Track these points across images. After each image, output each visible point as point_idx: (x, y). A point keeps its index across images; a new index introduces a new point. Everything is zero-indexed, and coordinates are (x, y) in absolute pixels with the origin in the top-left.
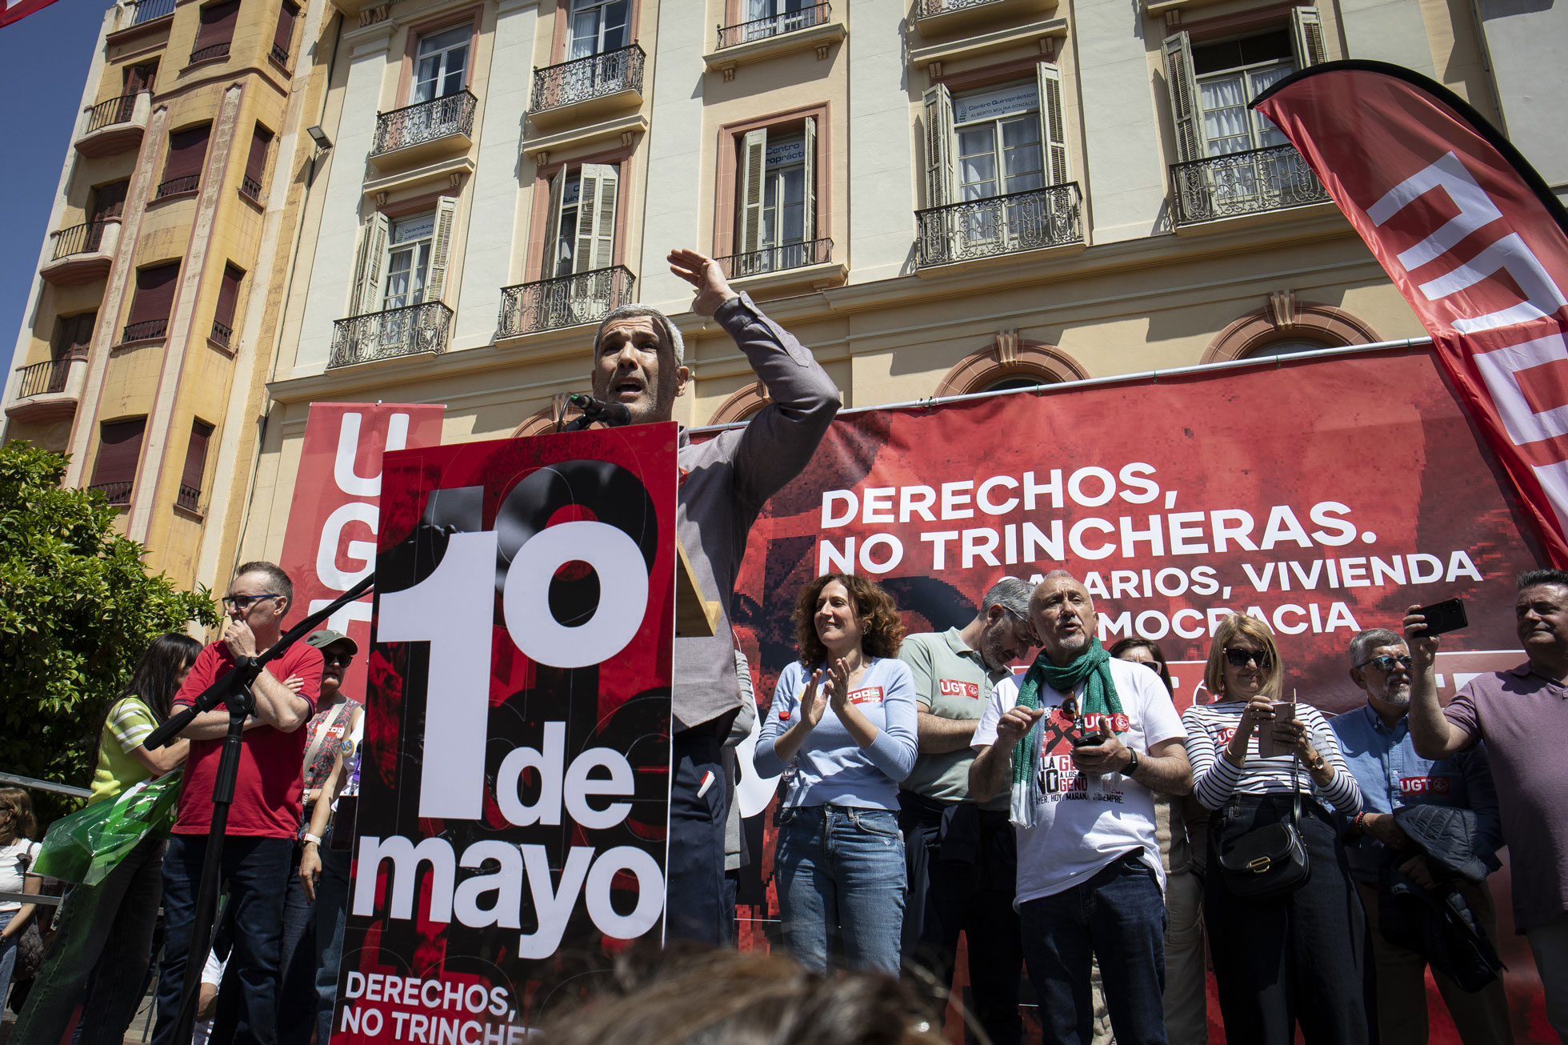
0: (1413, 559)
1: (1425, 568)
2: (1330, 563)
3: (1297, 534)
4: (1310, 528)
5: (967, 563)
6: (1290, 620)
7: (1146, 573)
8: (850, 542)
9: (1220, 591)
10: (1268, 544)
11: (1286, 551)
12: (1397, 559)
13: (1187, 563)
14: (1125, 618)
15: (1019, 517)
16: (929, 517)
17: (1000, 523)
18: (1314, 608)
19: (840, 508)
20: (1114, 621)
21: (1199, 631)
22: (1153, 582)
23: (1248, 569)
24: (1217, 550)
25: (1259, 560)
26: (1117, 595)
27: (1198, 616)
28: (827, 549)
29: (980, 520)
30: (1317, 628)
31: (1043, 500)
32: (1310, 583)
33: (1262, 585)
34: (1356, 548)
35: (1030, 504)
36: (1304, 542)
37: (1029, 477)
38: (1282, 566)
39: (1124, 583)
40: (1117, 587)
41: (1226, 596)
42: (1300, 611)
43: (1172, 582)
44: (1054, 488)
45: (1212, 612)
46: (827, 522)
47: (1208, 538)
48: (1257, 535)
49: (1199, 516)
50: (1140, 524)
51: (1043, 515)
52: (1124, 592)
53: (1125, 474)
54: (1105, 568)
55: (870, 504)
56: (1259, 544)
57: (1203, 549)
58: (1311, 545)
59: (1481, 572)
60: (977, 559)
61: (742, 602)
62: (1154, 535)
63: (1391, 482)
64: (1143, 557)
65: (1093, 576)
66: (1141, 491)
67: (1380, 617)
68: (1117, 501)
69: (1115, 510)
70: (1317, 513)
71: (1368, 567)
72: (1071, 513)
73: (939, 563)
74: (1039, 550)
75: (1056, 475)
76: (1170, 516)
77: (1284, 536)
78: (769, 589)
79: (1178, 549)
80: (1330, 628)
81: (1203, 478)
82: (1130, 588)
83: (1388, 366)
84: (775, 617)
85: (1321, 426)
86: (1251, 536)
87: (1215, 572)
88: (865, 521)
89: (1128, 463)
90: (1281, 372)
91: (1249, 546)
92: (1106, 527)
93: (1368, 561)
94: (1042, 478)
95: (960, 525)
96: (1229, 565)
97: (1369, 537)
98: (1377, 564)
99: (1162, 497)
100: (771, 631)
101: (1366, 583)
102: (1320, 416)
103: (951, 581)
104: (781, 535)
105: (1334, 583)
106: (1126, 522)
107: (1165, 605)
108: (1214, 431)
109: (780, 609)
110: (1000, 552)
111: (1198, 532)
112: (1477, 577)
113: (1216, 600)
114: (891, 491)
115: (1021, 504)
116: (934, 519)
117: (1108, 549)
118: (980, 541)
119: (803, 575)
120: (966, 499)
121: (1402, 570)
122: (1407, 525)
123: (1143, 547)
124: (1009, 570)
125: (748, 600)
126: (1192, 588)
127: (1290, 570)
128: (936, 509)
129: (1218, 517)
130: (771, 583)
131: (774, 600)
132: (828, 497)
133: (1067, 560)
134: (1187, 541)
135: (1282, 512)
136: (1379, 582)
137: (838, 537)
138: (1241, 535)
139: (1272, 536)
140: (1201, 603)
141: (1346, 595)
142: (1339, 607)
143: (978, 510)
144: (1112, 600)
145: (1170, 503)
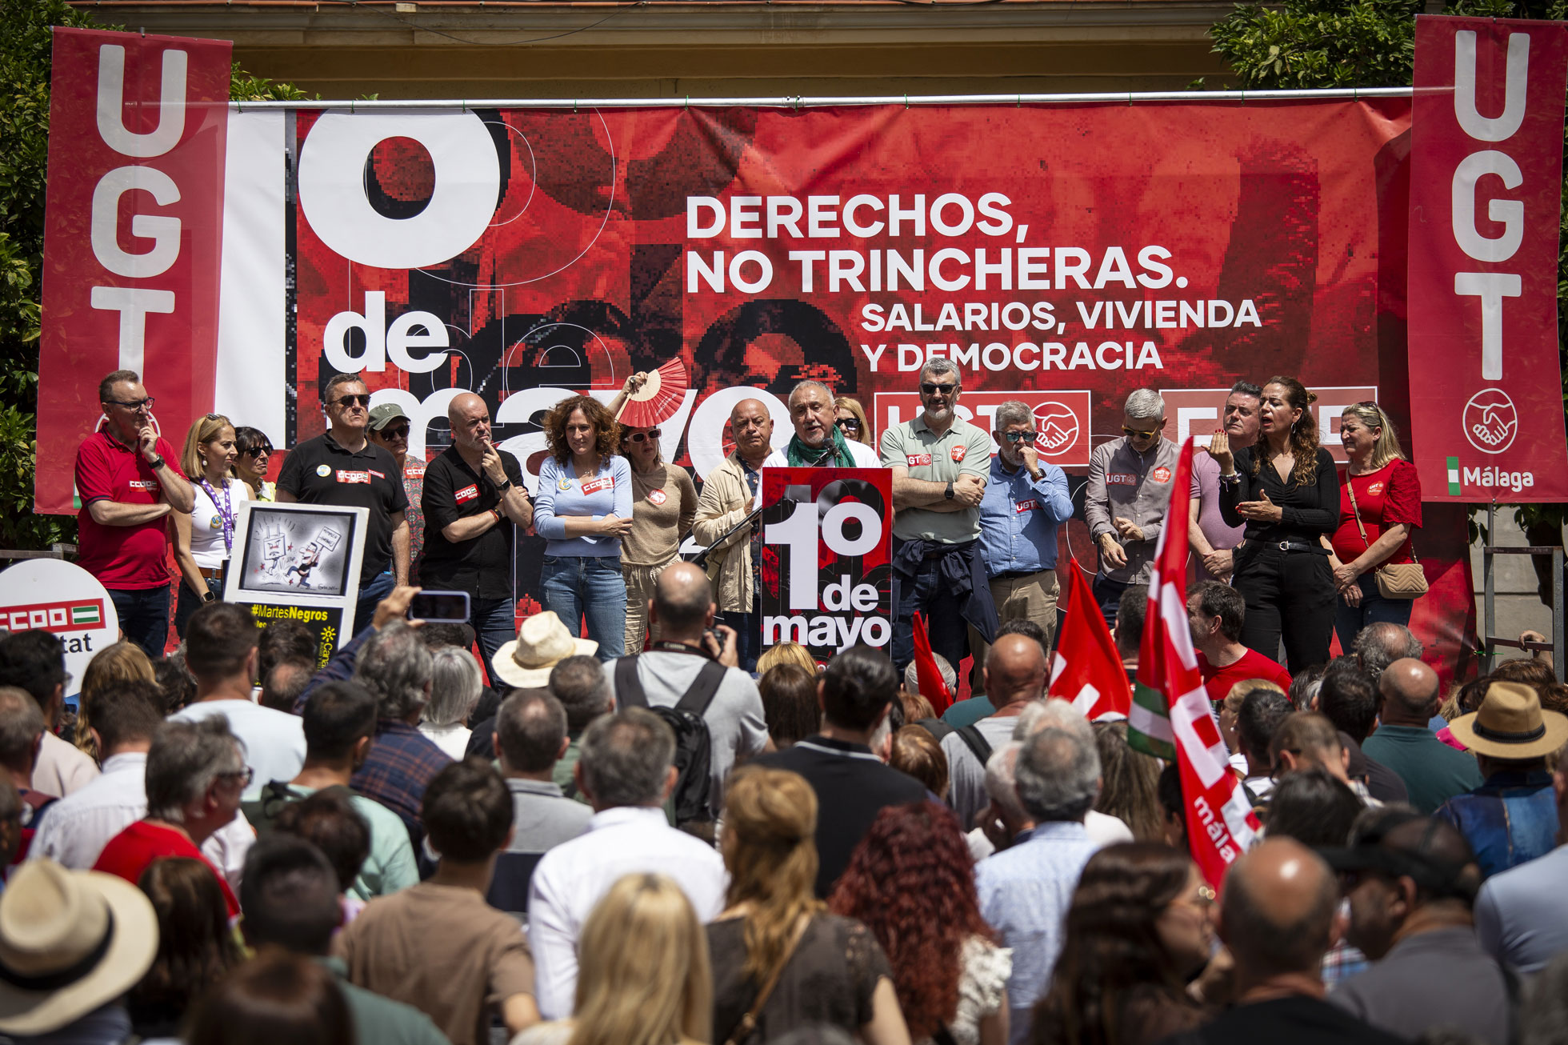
0: (1213, 304)
1: (1220, 314)
2: (1148, 304)
3: (1125, 276)
4: (1136, 269)
5: (834, 287)
6: (1110, 356)
7: (995, 306)
8: (719, 256)
9: (1056, 327)
10: (1100, 284)
11: (1115, 290)
12: (1200, 304)
13: (1030, 297)
14: (974, 348)
15: (883, 242)
16: (796, 233)
17: (865, 246)
18: (1129, 345)
19: (706, 217)
20: (965, 352)
21: (1035, 364)
22: (999, 316)
23: (1081, 306)
24: (1057, 287)
25: (1091, 297)
26: (968, 327)
27: (1035, 349)
28: (694, 262)
29: (846, 241)
30: (1129, 366)
31: (907, 226)
32: (1129, 323)
33: (1090, 323)
34: (1171, 292)
35: (894, 231)
36: (1130, 284)
37: (894, 200)
38: (1109, 305)
39: (976, 316)
40: (969, 319)
41: (1060, 331)
42: (1118, 348)
43: (1016, 316)
44: (917, 215)
45: (1047, 346)
46: (694, 231)
47: (1050, 275)
48: (1091, 275)
49: (1044, 252)
50: (993, 258)
51: (906, 242)
52: (974, 324)
53: (985, 201)
54: (960, 299)
55: (738, 217)
56: (1092, 283)
57: (1044, 285)
58: (1135, 287)
59: (1262, 319)
60: (844, 282)
61: (608, 312)
62: (1004, 269)
63: (1207, 231)
64: (994, 292)
65: (948, 308)
66: (995, 223)
67: (1179, 356)
68: (974, 231)
69: (972, 241)
70: (1143, 257)
71: (1177, 310)
72: (933, 242)
73: (807, 287)
74: (902, 279)
75: (920, 199)
76: (1020, 250)
77: (1115, 277)
78: (636, 299)
79: (1025, 284)
80: (1139, 366)
81: (1052, 213)
82: (980, 320)
83: (1222, 116)
84: (645, 330)
85: (1159, 171)
86: (1086, 275)
87: (1053, 308)
88: (734, 235)
89: (986, 192)
90: (1132, 109)
91: (1084, 284)
92: (963, 258)
93: (1178, 304)
94: (907, 204)
95: (826, 244)
96: (1065, 301)
97: (1182, 282)
98: (1185, 307)
99: (1014, 231)
100: (641, 344)
101: (1173, 325)
102: (1159, 160)
104: (645, 241)
105: (1148, 324)
106: (980, 254)
107: (1007, 337)
108: (1066, 165)
109: (649, 322)
110: (865, 278)
112: (1258, 324)
113: (1051, 335)
114: (757, 201)
115: (886, 229)
116: (801, 236)
117: (963, 281)
118: (846, 264)
119: (671, 286)
120: (832, 216)
121: (1198, 315)
122: (1209, 276)
123: (994, 280)
124: (873, 297)
125: (615, 311)
126: (1033, 322)
127: (1115, 309)
128: (803, 224)
129: (1062, 253)
130: (638, 292)
131: (642, 311)
132: (694, 203)
133: (926, 290)
134: (1033, 276)
135: (1115, 253)
136: (1184, 324)
137: (707, 250)
138: (1079, 273)
139: (1104, 276)
140: (1039, 337)
141: (1156, 335)
142: (1149, 346)
143: (844, 230)
144: (964, 331)
145: (1021, 236)
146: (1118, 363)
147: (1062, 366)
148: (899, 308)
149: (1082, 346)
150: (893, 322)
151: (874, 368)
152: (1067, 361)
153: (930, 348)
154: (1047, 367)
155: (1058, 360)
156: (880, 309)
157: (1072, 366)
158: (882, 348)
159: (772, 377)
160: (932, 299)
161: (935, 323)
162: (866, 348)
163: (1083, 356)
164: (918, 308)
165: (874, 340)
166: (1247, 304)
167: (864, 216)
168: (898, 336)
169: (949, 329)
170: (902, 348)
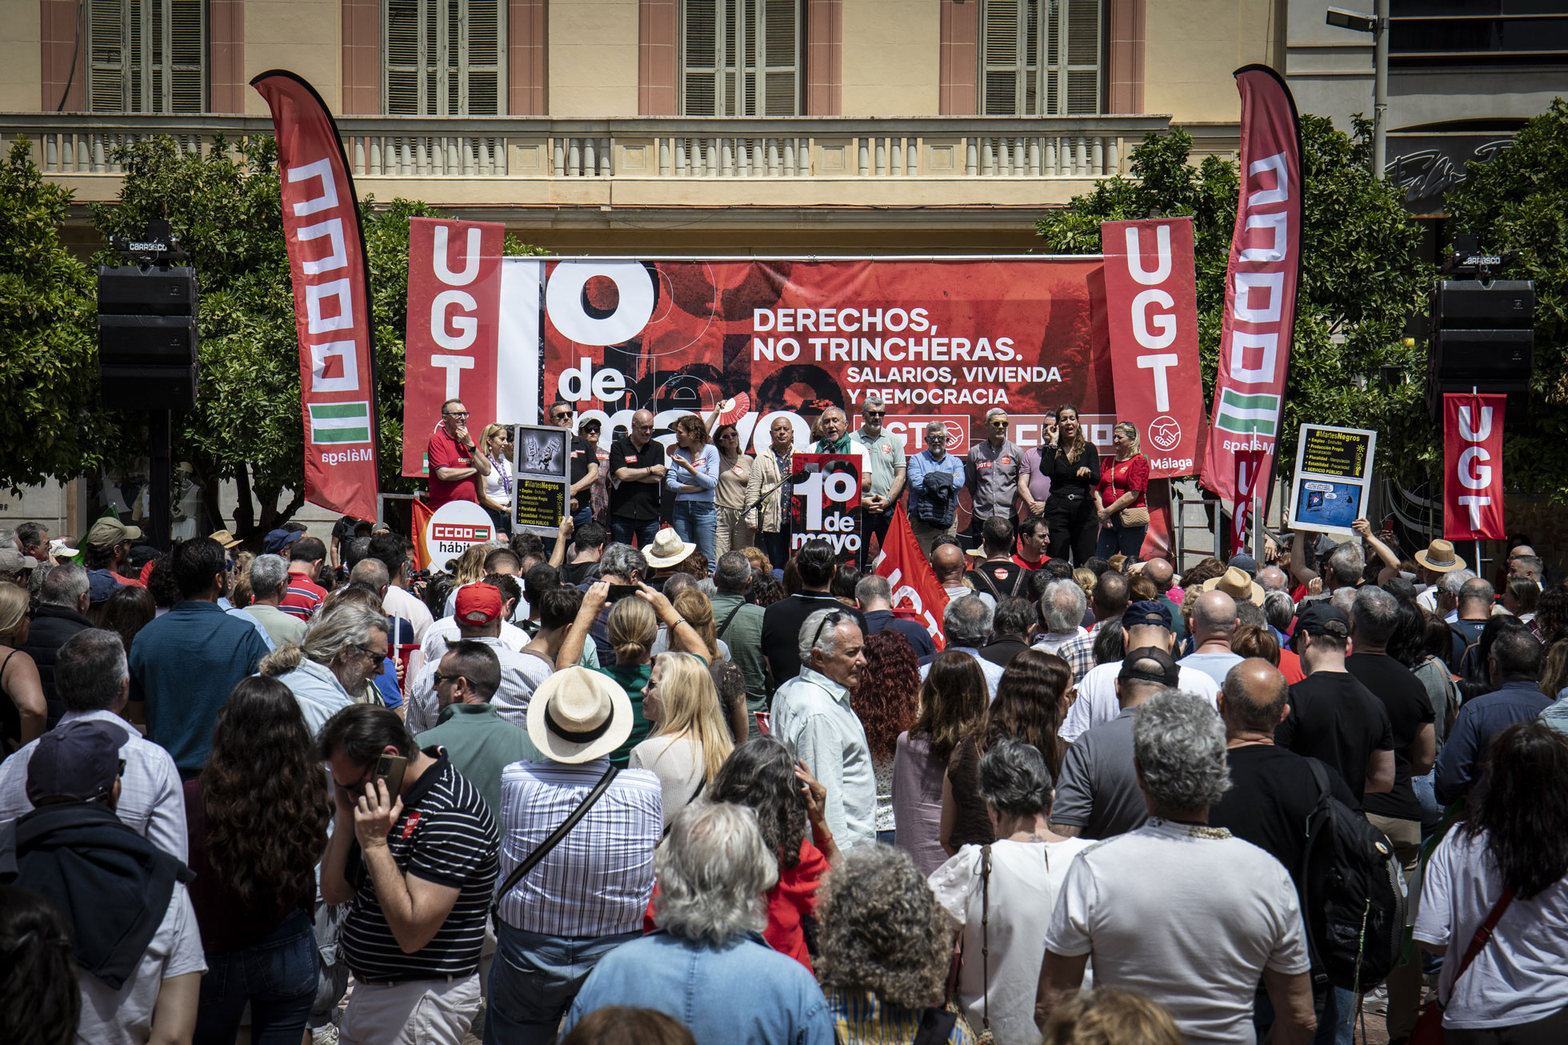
0: (1036, 369)
1: (1040, 374)
2: (1001, 369)
3: (989, 354)
4: (995, 350)
5: (833, 358)
6: (980, 396)
7: (919, 369)
8: (771, 341)
9: (952, 381)
10: (975, 358)
11: (983, 362)
12: (1029, 369)
13: (938, 365)
14: (908, 391)
15: (859, 334)
16: (812, 329)
17: (850, 336)
18: (991, 391)
19: (764, 320)
20: (902, 393)
21: (940, 400)
22: (921, 374)
23: (965, 369)
24: (953, 359)
25: (970, 365)
26: (905, 380)
27: (940, 392)
28: (757, 343)
29: (839, 333)
31: (872, 326)
32: (990, 379)
33: (970, 379)
34: (1013, 362)
35: (865, 328)
36: (991, 358)
37: (865, 311)
38: (980, 369)
39: (908, 373)
40: (905, 376)
41: (954, 383)
42: (985, 392)
43: (930, 375)
45: (947, 391)
46: (757, 328)
47: (949, 353)
48: (971, 353)
49: (946, 340)
50: (918, 343)
51: (871, 334)
52: (908, 379)
53: (914, 312)
54: (900, 365)
55: (781, 320)
56: (971, 357)
57: (946, 358)
58: (994, 359)
59: (1062, 378)
60: (838, 356)
61: (711, 370)
62: (924, 349)
63: (1033, 330)
64: (919, 362)
65: (894, 370)
66: (920, 324)
67: (1017, 397)
68: (908, 329)
69: (906, 334)
70: (999, 344)
71: (1016, 372)
72: (886, 335)
73: (818, 357)
74: (869, 355)
75: (879, 311)
76: (933, 339)
77: (983, 354)
78: (726, 363)
79: (935, 358)
81: (950, 320)
82: (911, 377)
83: (1042, 269)
84: (729, 378)
85: (1008, 297)
86: (968, 353)
87: (950, 370)
88: (779, 330)
89: (915, 308)
91: (967, 358)
92: (902, 343)
93: (1017, 369)
94: (872, 314)
95: (830, 335)
96: (956, 368)
97: (1019, 358)
98: (1020, 370)
99: (930, 328)
100: (726, 386)
101: (1014, 380)
102: (1007, 291)
103: (825, 368)
104: (731, 332)
105: (1001, 380)
106: (911, 341)
107: (924, 385)
108: (958, 294)
109: (733, 375)
110: (849, 353)
111: (944, 349)
112: (1059, 380)
113: (949, 385)
114: (792, 311)
115: (861, 327)
116: (815, 330)
117: (902, 355)
118: (839, 346)
119: (745, 357)
120: (832, 320)
121: (1028, 375)
122: (1035, 354)
123: (918, 355)
125: (714, 368)
126: (939, 378)
127: (983, 371)
128: (816, 324)
129: (955, 341)
130: (727, 360)
131: (729, 370)
132: (757, 312)
133: (882, 360)
134: (939, 353)
135: (983, 341)
136: (1020, 380)
137: (764, 338)
138: (964, 352)
139: (978, 354)
140: (942, 386)
141: (1005, 385)
142: (1001, 391)
143: (838, 327)
144: (902, 383)
145: (933, 332)
146: (985, 400)
147: (954, 402)
148: (867, 370)
149: (965, 391)
150: (864, 377)
151: (854, 402)
152: (957, 399)
153: (884, 391)
154: (946, 402)
155: (953, 398)
156: (857, 370)
157: (960, 402)
158: (858, 391)
159: (799, 406)
160: (885, 366)
161: (886, 378)
162: (849, 391)
163: (966, 397)
164: (878, 369)
165: (854, 387)
166: (1054, 369)
167: (849, 320)
168: (867, 384)
169: (894, 381)
170: (869, 392)
